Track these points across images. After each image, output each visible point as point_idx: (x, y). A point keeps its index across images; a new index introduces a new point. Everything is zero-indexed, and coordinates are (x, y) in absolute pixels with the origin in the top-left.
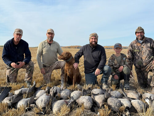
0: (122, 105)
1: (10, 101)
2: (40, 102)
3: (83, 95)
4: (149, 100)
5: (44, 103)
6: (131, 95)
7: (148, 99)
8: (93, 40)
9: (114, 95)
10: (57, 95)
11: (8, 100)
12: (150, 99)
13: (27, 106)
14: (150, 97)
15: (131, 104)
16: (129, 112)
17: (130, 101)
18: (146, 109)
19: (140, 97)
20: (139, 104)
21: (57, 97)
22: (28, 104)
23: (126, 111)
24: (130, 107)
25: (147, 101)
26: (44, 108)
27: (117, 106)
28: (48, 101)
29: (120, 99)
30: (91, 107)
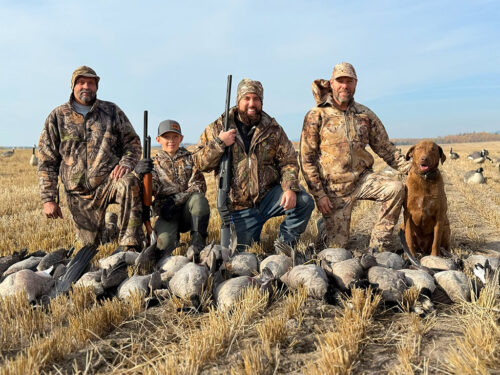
0: (408, 284)
1: (98, 281)
2: (183, 282)
3: (297, 264)
4: (483, 271)
5: (195, 285)
6: (433, 262)
7: (482, 267)
8: (251, 103)
9: (385, 264)
10: (223, 266)
11: (94, 280)
12: (487, 266)
13: (148, 295)
14: (487, 262)
15: (436, 283)
16: (431, 301)
17: (432, 275)
18: (479, 291)
19: (459, 266)
20: (458, 279)
21: (223, 271)
22: (149, 289)
23: (421, 299)
24: (432, 290)
25: (480, 273)
26: (195, 298)
27: (395, 287)
28: (203, 278)
29: (403, 270)
30: (325, 291)
